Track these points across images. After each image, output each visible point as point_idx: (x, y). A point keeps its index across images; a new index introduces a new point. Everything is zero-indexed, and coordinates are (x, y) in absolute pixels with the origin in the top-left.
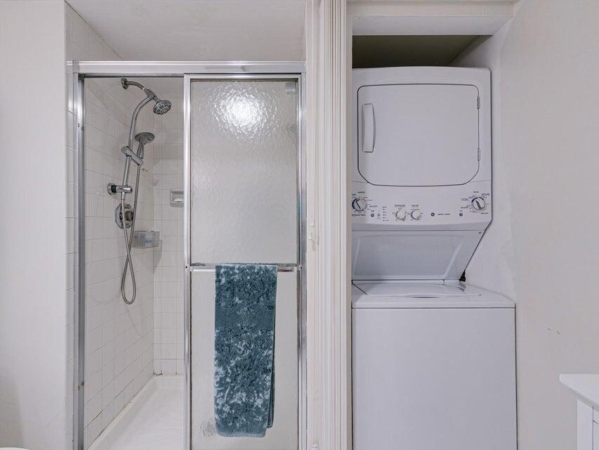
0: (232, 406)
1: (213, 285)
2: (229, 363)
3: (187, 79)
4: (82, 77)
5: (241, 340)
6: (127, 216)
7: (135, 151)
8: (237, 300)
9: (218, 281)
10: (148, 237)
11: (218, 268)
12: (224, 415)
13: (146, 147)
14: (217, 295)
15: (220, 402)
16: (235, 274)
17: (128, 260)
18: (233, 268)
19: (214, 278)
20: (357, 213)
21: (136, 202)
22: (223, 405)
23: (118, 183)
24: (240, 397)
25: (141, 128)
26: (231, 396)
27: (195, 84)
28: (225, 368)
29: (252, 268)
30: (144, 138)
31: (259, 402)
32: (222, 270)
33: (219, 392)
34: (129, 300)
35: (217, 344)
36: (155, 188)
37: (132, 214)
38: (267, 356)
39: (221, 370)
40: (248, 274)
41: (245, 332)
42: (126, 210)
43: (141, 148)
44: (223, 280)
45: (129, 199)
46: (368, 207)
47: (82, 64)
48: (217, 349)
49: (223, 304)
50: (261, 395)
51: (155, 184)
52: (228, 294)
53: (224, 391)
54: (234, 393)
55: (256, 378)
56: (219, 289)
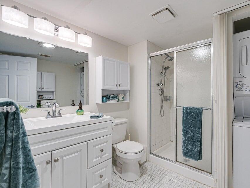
0: (187, 149)
1: (182, 112)
2: (186, 136)
3: (175, 52)
4: (150, 57)
5: (190, 130)
6: (162, 92)
7: (164, 73)
8: (189, 117)
9: (183, 111)
10: (168, 98)
11: (183, 107)
12: (185, 151)
13: (167, 71)
14: (183, 115)
15: (184, 147)
16: (188, 109)
17: (162, 106)
18: (188, 108)
19: (182, 110)
20: (239, 90)
21: (164, 88)
22: (184, 148)
23: (159, 83)
24: (190, 147)
25: (166, 66)
26: (187, 146)
27: (178, 53)
28: (185, 137)
29: (193, 108)
30: (167, 68)
31: (196, 150)
32: (184, 108)
33: (183, 144)
34: (162, 116)
35: (183, 130)
36: (171, 83)
37: (163, 91)
38: (198, 136)
39: (184, 138)
40: (192, 110)
41: (191, 128)
42: (162, 90)
43: (166, 72)
44: (185, 111)
45: (162, 87)
46: (244, 87)
47: (151, 54)
48: (183, 131)
49: (185, 118)
50: (196, 148)
51: (170, 82)
52: (186, 115)
53: (185, 144)
54: (188, 146)
55: (195, 142)
56: (184, 114)
